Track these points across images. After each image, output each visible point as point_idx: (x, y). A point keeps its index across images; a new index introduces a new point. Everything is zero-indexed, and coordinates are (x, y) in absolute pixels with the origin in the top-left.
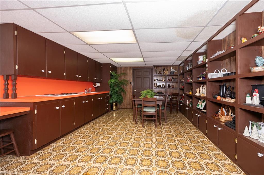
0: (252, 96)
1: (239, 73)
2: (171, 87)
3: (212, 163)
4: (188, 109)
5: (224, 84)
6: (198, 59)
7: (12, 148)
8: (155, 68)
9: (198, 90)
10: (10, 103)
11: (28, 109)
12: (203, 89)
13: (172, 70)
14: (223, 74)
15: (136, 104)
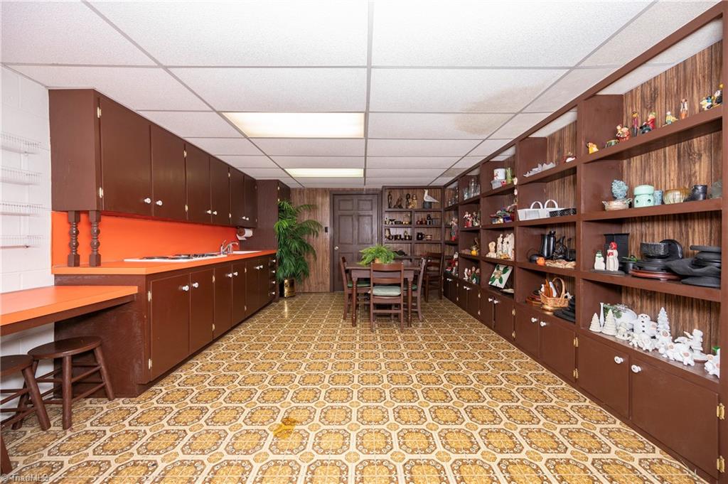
0: (605, 255)
1: (582, 212)
2: (424, 239)
3: (531, 389)
4: (468, 289)
5: (550, 232)
6: (492, 177)
7: (98, 380)
8: (387, 194)
9: (492, 246)
10: (86, 277)
11: (133, 290)
12: (505, 244)
13: (427, 198)
14: (550, 212)
15: (355, 280)
